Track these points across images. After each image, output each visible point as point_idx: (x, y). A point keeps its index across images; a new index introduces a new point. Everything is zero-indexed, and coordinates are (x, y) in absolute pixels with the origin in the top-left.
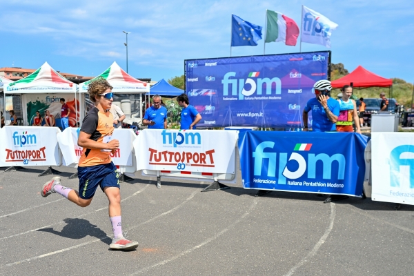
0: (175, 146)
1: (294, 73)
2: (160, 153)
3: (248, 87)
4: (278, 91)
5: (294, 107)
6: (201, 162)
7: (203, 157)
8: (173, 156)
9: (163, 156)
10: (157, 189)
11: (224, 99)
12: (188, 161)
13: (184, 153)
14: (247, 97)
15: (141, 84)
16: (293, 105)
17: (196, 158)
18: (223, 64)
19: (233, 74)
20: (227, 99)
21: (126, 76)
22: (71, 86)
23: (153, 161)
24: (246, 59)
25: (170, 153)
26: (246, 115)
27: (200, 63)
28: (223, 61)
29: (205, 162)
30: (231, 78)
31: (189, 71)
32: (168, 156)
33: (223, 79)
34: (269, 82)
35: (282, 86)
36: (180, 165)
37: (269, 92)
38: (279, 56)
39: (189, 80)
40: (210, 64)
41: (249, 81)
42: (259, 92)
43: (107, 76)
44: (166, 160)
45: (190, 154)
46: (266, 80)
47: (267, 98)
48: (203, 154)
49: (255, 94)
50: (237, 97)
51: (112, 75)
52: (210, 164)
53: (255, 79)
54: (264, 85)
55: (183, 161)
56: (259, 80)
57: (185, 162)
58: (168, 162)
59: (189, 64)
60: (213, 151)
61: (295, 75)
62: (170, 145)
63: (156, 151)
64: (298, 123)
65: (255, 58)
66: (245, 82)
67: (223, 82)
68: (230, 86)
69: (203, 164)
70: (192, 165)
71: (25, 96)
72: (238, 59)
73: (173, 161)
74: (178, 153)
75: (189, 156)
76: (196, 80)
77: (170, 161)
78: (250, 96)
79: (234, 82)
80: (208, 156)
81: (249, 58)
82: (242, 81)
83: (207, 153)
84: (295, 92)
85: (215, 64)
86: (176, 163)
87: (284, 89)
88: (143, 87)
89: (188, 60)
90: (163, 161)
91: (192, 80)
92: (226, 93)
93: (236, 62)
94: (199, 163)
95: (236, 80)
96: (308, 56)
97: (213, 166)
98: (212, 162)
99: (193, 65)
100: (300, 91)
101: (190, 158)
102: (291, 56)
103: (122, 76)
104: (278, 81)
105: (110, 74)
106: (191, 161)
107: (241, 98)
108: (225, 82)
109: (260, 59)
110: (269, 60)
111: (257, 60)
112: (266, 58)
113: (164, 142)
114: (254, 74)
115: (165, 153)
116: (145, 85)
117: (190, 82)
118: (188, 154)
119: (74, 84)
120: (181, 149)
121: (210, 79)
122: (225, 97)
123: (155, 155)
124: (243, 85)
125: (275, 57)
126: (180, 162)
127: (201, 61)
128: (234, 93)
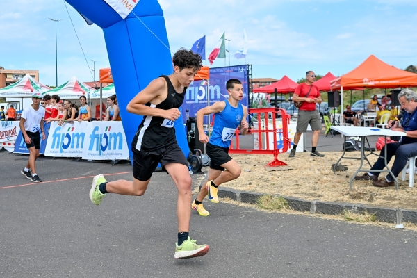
3: (200, 93)
4: (218, 97)
34: (213, 88)
35: (221, 92)
37: (213, 97)
49: (204, 99)
50: (194, 100)
53: (204, 86)
66: (199, 88)
78: (202, 100)
82: (197, 88)
95: (193, 88)
96: (236, 69)
104: (218, 88)
107: (197, 102)
114: (204, 83)
124: (198, 92)
128: (193, 98)
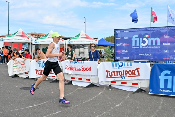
0: (119, 68)
1: (166, 36)
2: (111, 72)
3: (144, 42)
4: (159, 44)
5: (166, 51)
6: (133, 75)
7: (134, 72)
8: (118, 73)
9: (113, 73)
10: (110, 92)
11: (133, 47)
12: (126, 75)
13: (123, 71)
14: (144, 46)
15: (94, 40)
16: (166, 50)
17: (130, 73)
18: (132, 31)
19: (137, 36)
20: (134, 47)
21: (87, 37)
22: (63, 41)
23: (109, 76)
24: (143, 29)
25: (116, 72)
26: (143, 55)
27: (121, 31)
28: (133, 30)
29: (135, 74)
30: (136, 38)
31: (117, 35)
32: (116, 73)
33: (132, 38)
34: (154, 40)
35: (160, 41)
36: (122, 77)
37: (154, 44)
38: (158, 28)
39: (116, 38)
40: (126, 31)
41: (144, 39)
42: (150, 44)
43: (79, 36)
44: (115, 75)
45: (127, 71)
46: (153, 39)
47: (153, 47)
48: (134, 71)
50: (139, 46)
51: (81, 36)
52: (138, 75)
53: (147, 38)
54: (152, 41)
55: (123, 75)
56: (149, 39)
57: (125, 75)
58: (116, 76)
59: (116, 31)
60: (139, 68)
61: (167, 37)
62: (116, 68)
63: (109, 72)
64: (168, 59)
65: (147, 29)
66: (143, 39)
67: (132, 39)
68: (136, 41)
69: (134, 75)
70: (128, 77)
71: (42, 45)
72: (139, 29)
73: (119, 76)
74: (120, 71)
75: (126, 72)
76: (120, 38)
77: (117, 75)
79: (138, 39)
80: (136, 71)
81: (144, 29)
82: (141, 39)
83: (136, 70)
84: (166, 44)
85: (128, 31)
86: (120, 76)
87: (161, 43)
88: (95, 41)
89: (116, 30)
90: (113, 76)
91: (118, 39)
92: (134, 44)
93: (138, 30)
94: (132, 75)
97: (140, 76)
98: (139, 74)
99: (118, 32)
100: (169, 44)
101: (127, 73)
102: (164, 28)
103: (85, 37)
104: (158, 39)
105: (80, 35)
106: (128, 75)
107: (141, 47)
108: (133, 40)
109: (149, 29)
110: (154, 29)
111: (148, 30)
112: (153, 29)
113: (113, 67)
114: (147, 36)
115: (114, 72)
116: (96, 41)
117: (117, 39)
118: (125, 71)
119: (64, 40)
120: (122, 69)
121: (126, 38)
122: (133, 46)
123: (109, 73)
124: (142, 41)
125: (157, 28)
126: (122, 76)
127: (122, 30)
